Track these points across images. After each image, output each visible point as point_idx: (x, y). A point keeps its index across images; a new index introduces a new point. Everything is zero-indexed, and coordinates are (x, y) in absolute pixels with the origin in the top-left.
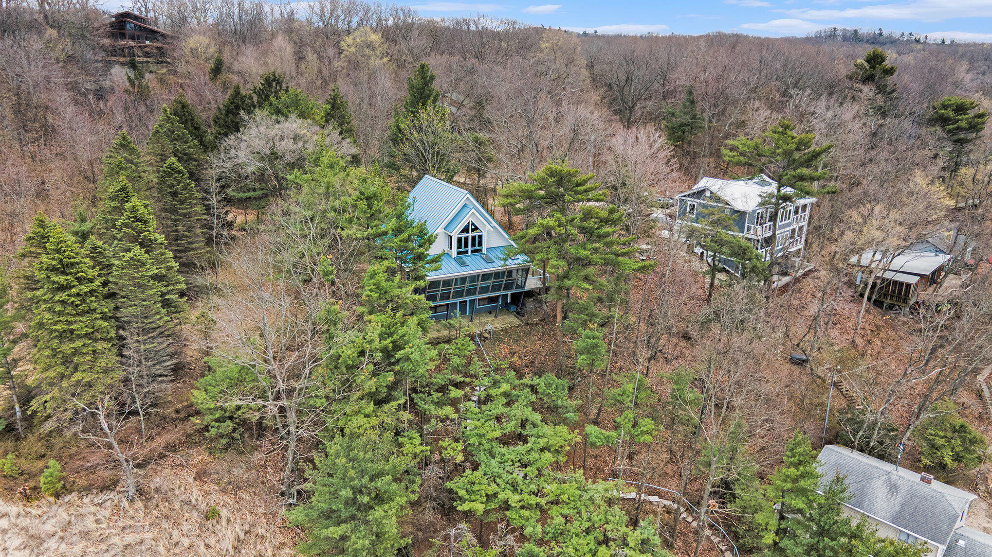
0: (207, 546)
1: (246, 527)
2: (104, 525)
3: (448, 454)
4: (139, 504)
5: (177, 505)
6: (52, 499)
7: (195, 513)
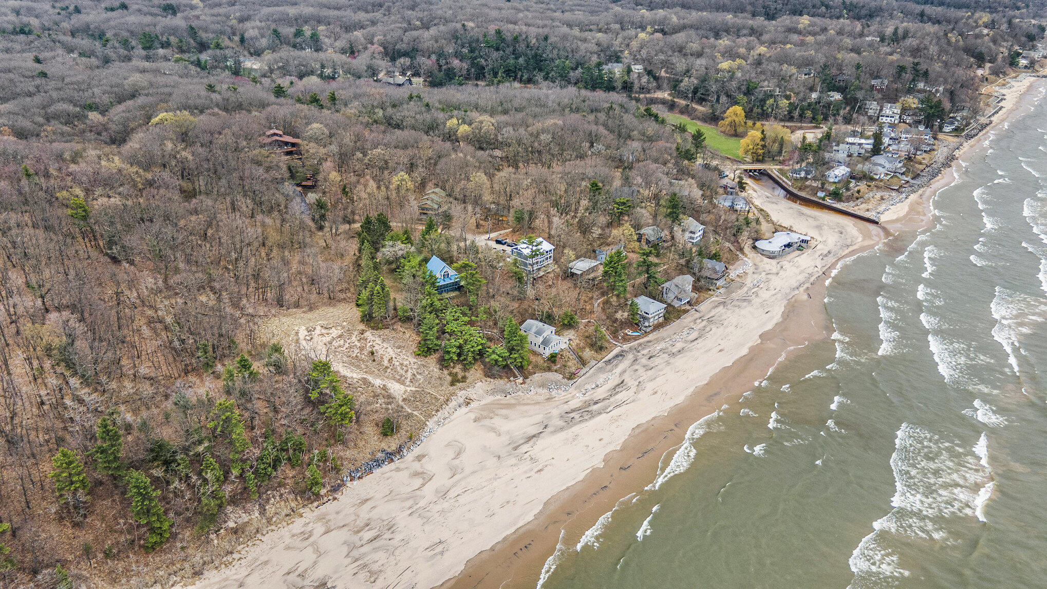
0: (405, 337)
1: (410, 334)
4: (393, 331)
5: (398, 331)
6: (380, 330)
7: (402, 332)
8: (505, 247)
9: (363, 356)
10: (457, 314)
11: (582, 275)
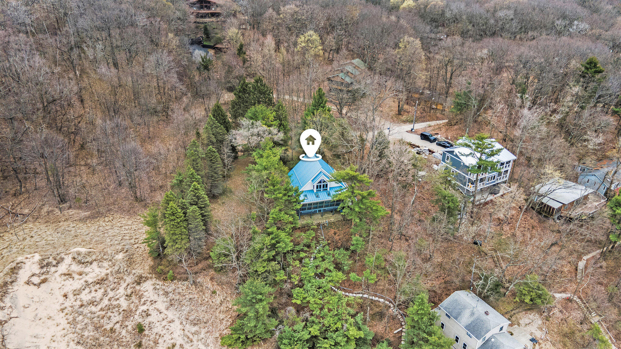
0: (212, 302)
1: (224, 298)
2: (184, 291)
3: (293, 280)
4: (194, 286)
5: (204, 288)
6: (171, 281)
7: (210, 291)
8: (433, 146)
9: (124, 332)
10: (324, 265)
11: (559, 209)
